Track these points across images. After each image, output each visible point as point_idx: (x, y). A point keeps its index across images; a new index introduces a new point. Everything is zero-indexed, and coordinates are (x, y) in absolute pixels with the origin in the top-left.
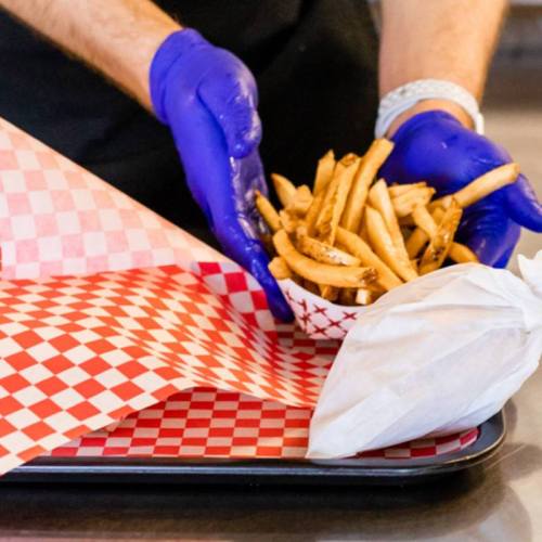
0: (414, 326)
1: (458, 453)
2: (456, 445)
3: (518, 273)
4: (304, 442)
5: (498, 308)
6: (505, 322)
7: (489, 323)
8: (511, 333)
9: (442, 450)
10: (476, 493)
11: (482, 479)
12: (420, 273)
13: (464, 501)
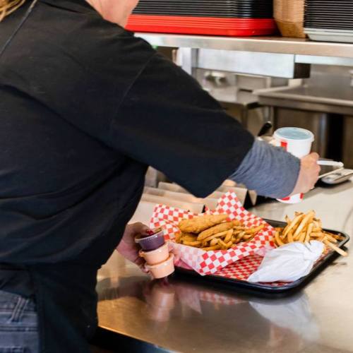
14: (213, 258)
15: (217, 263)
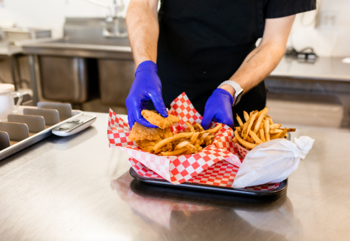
0: (264, 154)
1: (274, 190)
2: (273, 187)
3: (294, 142)
4: (232, 181)
5: (288, 151)
6: (289, 155)
7: (285, 155)
8: (291, 158)
9: (270, 188)
10: (278, 201)
11: (280, 197)
12: (271, 139)
13: (274, 203)
14: (186, 164)
15: (190, 170)
